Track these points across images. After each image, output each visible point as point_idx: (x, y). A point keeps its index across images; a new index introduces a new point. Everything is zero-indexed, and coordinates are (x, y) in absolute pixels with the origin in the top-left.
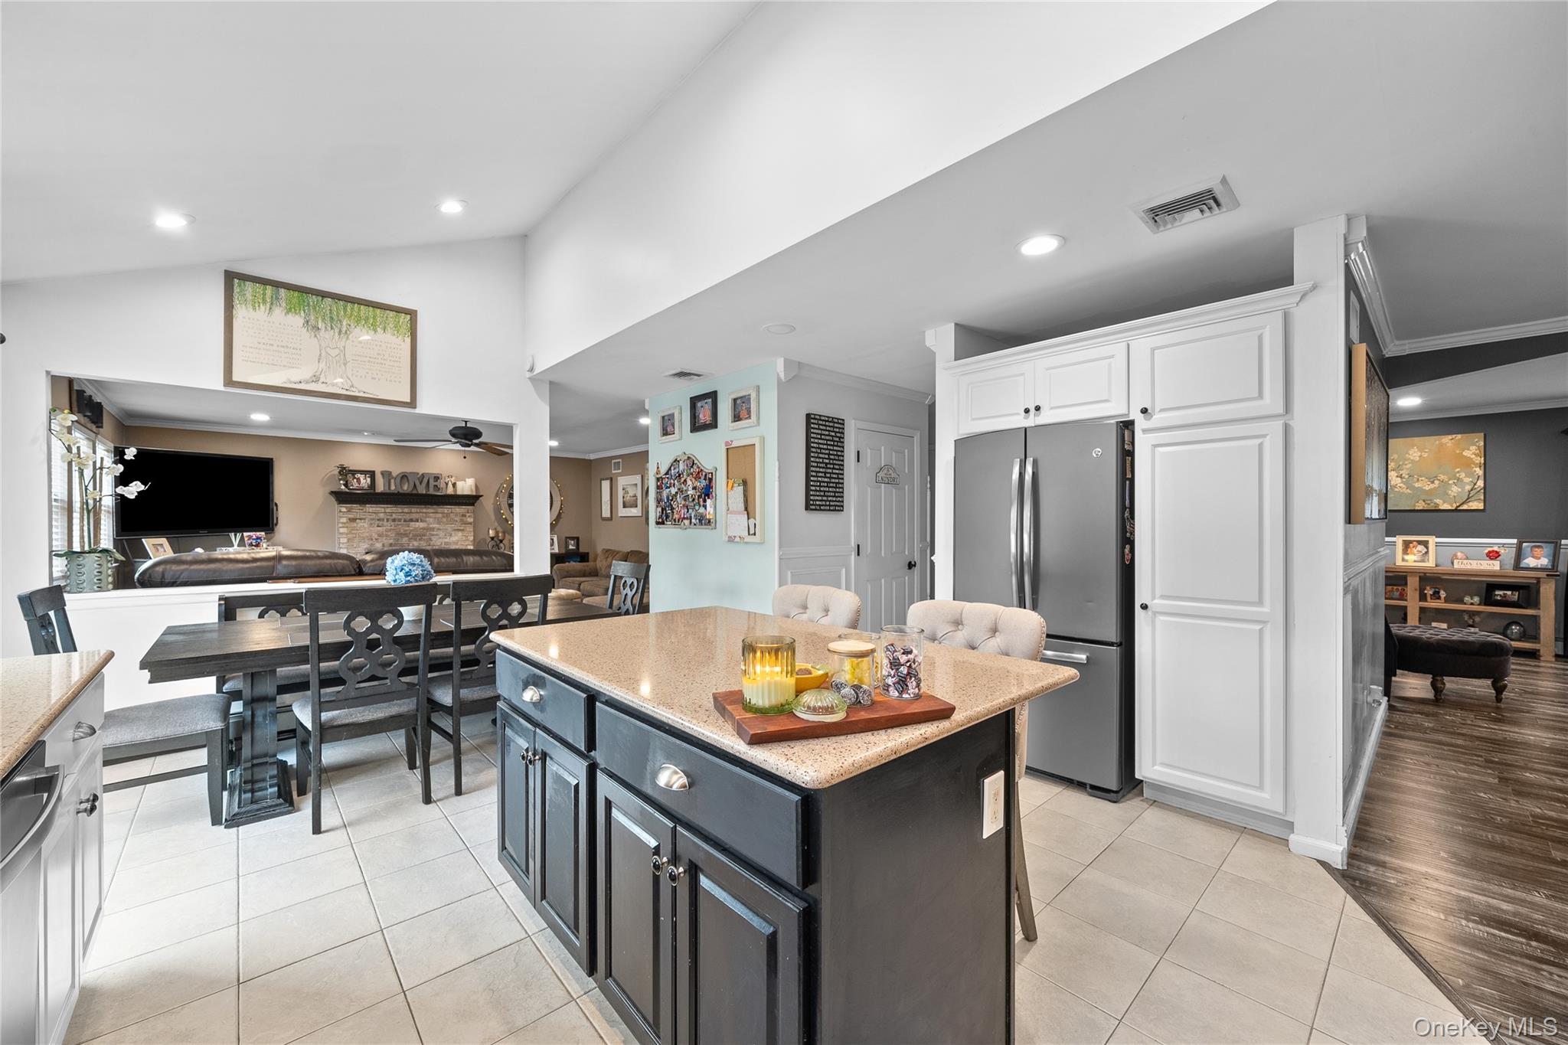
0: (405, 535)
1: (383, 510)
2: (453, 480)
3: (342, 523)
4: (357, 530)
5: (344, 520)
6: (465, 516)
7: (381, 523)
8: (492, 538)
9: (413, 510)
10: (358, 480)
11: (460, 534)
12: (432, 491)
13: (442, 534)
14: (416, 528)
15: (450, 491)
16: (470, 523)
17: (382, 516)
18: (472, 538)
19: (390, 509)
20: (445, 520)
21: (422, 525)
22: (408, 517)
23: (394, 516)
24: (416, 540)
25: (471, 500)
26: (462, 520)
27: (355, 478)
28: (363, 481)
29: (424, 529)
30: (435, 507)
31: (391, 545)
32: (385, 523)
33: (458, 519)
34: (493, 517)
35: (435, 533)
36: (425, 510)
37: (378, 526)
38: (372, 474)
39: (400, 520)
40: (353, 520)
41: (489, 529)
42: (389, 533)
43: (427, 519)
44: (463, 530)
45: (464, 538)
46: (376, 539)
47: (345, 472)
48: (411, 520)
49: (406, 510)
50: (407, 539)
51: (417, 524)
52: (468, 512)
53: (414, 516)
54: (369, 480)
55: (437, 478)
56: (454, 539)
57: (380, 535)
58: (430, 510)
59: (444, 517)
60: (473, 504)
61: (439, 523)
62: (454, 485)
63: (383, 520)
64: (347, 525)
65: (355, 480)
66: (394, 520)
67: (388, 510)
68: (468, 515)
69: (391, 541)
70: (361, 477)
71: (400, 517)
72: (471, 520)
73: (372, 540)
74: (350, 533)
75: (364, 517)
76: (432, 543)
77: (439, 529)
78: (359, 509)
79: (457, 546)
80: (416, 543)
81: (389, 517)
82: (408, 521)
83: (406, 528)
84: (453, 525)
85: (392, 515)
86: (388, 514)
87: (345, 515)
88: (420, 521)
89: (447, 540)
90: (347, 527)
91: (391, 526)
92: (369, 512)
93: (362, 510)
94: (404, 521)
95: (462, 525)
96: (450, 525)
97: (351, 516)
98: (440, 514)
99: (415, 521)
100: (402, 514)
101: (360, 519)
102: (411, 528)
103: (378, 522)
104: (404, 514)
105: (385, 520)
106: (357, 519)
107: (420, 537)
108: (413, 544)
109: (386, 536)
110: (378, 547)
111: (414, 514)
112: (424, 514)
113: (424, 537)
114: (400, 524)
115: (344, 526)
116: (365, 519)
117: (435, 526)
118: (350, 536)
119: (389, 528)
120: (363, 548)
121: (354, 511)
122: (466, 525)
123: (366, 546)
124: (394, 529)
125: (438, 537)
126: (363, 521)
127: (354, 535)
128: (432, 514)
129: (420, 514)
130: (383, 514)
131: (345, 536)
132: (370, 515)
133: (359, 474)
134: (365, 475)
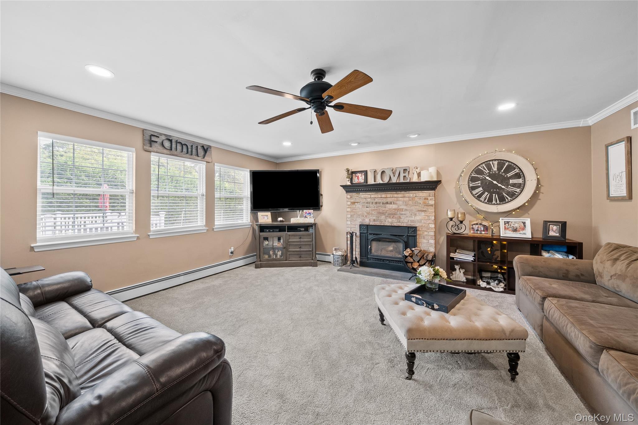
0: (383, 214)
1: (370, 196)
2: (418, 171)
3: (348, 205)
5: (349, 203)
6: (428, 199)
7: (368, 205)
8: (451, 219)
9: (388, 196)
10: (358, 178)
11: (423, 214)
12: (402, 180)
13: (408, 213)
14: (390, 209)
15: (415, 179)
16: (432, 206)
17: (369, 200)
18: (433, 218)
19: (373, 195)
20: (411, 202)
21: (394, 206)
22: (385, 201)
23: (376, 200)
24: (390, 217)
25: (432, 185)
26: (424, 203)
27: (356, 176)
28: (360, 178)
29: (395, 209)
30: (403, 192)
31: (374, 220)
32: (371, 205)
33: (421, 201)
34: (455, 200)
35: (403, 213)
36: (396, 195)
37: (367, 207)
38: (366, 173)
39: (379, 203)
40: (353, 203)
41: (448, 210)
42: (373, 212)
43: (398, 202)
44: (425, 211)
45: (427, 218)
46: (366, 216)
47: (350, 173)
48: (387, 203)
49: (383, 196)
50: (385, 216)
51: (391, 205)
52: (430, 196)
53: (389, 200)
54: (363, 176)
55: (405, 170)
56: (418, 218)
57: (368, 213)
58: (400, 195)
59: (410, 200)
60: (434, 189)
61: (406, 205)
62: (419, 175)
63: (370, 203)
64: (351, 206)
65: (356, 178)
66: (376, 203)
67: (373, 196)
68: (429, 198)
69: (374, 218)
70: (360, 175)
71: (380, 201)
72: (432, 202)
73: (363, 216)
74: (352, 211)
75: (359, 201)
76: (401, 220)
77: (407, 210)
78: (357, 196)
79: (420, 224)
80: (390, 220)
81: (373, 201)
82: (385, 204)
83: (384, 209)
84: (417, 207)
85: (375, 200)
86: (372, 199)
87: (350, 200)
88: (392, 204)
89: (413, 219)
90: (350, 208)
91: (374, 207)
92: (362, 198)
93: (358, 196)
94: (382, 204)
95: (425, 207)
96: (415, 207)
97: (352, 201)
98: (407, 198)
99: (389, 204)
100: (381, 199)
101: (357, 202)
102: (387, 209)
103: (367, 204)
104: (383, 199)
105: (371, 203)
106: (356, 203)
107: (393, 216)
108: (388, 221)
109: (372, 214)
110: (367, 222)
111: (389, 198)
112: (396, 198)
113: (395, 216)
114: (380, 206)
115: (349, 207)
116: (360, 202)
117: (403, 207)
118: (352, 213)
119: (373, 208)
120: (359, 221)
121: (354, 197)
122: (428, 207)
123: (360, 220)
124: (376, 209)
125: (405, 216)
126: (358, 204)
127: (354, 213)
128: (401, 198)
129: (393, 198)
130: (369, 199)
131: (349, 213)
132: (362, 200)
133: (358, 174)
134: (362, 174)
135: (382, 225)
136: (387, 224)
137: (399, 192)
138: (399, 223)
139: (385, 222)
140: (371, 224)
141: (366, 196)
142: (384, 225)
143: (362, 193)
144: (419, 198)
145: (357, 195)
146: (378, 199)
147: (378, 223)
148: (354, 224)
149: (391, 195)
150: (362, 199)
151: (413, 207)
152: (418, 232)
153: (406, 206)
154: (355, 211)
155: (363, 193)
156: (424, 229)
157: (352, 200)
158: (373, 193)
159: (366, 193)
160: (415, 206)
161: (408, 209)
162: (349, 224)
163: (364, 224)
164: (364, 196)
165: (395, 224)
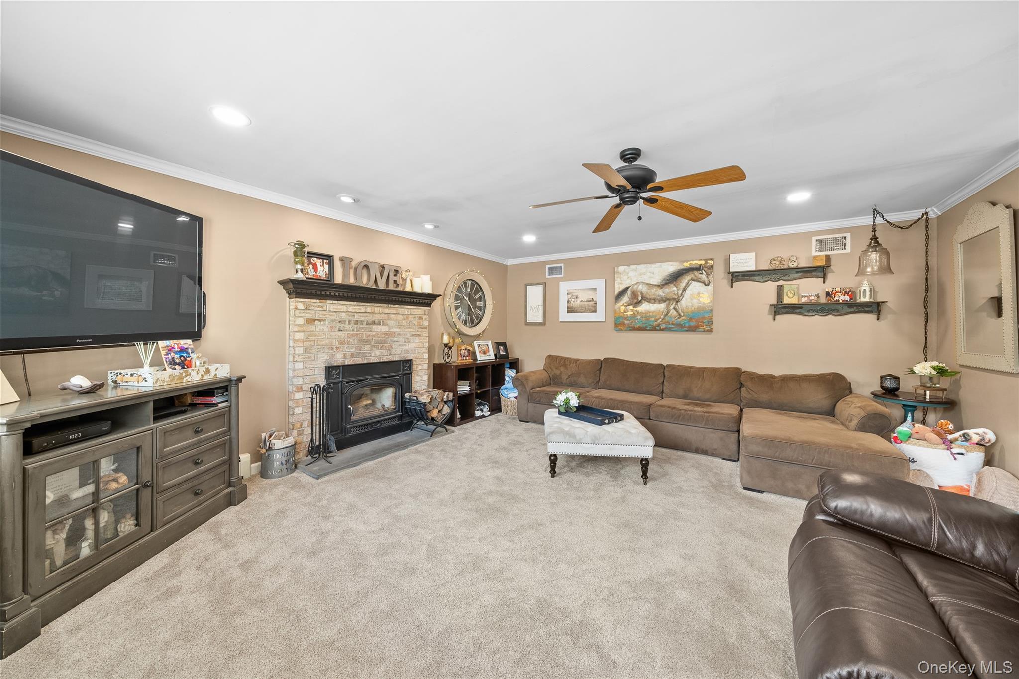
0: (367, 342)
1: (344, 309)
2: (411, 275)
3: (299, 326)
4: (315, 335)
5: (300, 321)
6: (422, 319)
7: (342, 325)
8: (447, 345)
9: (377, 310)
10: (315, 268)
11: (417, 339)
12: (391, 287)
13: (401, 339)
14: (378, 333)
15: (408, 288)
16: (426, 328)
17: (343, 316)
18: (427, 345)
19: (351, 307)
20: (404, 323)
21: (384, 329)
22: (370, 318)
23: (357, 317)
25: (427, 300)
26: (419, 324)
28: (320, 268)
29: (385, 334)
30: (397, 306)
31: (353, 355)
32: (347, 327)
33: (415, 322)
35: (395, 339)
36: (386, 311)
37: (339, 330)
38: (331, 260)
40: (311, 321)
41: (443, 334)
42: (351, 340)
43: (389, 322)
44: (419, 335)
45: (421, 345)
46: (337, 348)
47: (302, 252)
48: (374, 323)
49: (369, 310)
50: (370, 346)
51: (379, 327)
52: (425, 315)
53: (377, 318)
54: (327, 267)
55: (396, 272)
56: (412, 346)
57: (342, 343)
60: (429, 305)
62: (412, 281)
63: (345, 321)
64: (304, 328)
65: (311, 266)
66: (356, 322)
67: (351, 309)
68: (424, 317)
70: (318, 262)
72: (427, 324)
73: (332, 348)
74: (307, 339)
75: (324, 317)
76: (393, 351)
78: (319, 307)
79: (415, 355)
80: (378, 353)
81: (351, 318)
82: (370, 324)
83: (369, 333)
84: (412, 330)
85: (354, 316)
86: (350, 314)
87: (303, 315)
88: (381, 324)
89: (405, 348)
90: (304, 331)
91: (353, 330)
92: (330, 311)
93: (322, 307)
94: (367, 325)
95: (419, 330)
96: (409, 330)
97: (309, 316)
98: (401, 316)
99: (377, 325)
100: (365, 315)
101: (319, 320)
102: (374, 333)
103: (339, 325)
104: (367, 315)
105: (347, 322)
106: (316, 321)
107: (381, 345)
108: (375, 354)
109: (348, 343)
110: (339, 359)
111: (376, 315)
112: (386, 316)
113: (385, 345)
114: (363, 328)
115: (300, 329)
116: (325, 320)
117: (396, 330)
118: (308, 344)
119: (351, 332)
120: (322, 360)
121: (313, 308)
122: (422, 330)
123: (326, 357)
124: (357, 335)
125: (398, 344)
126: (322, 323)
127: (312, 343)
128: (393, 316)
129: (383, 315)
130: (344, 314)
131: (301, 344)
132: (331, 315)
133: (315, 259)
134: (323, 261)
135: (365, 362)
136: (374, 360)
137: (392, 306)
138: (390, 356)
139: (371, 356)
140: (346, 363)
141: (339, 307)
142: (369, 362)
143: (331, 302)
144: (413, 316)
145: (321, 305)
146: (360, 315)
147: (359, 360)
148: (311, 366)
149: (381, 310)
150: (331, 313)
151: (407, 330)
152: (414, 367)
153: (400, 328)
154: (314, 338)
155: (334, 302)
156: (418, 362)
157: (307, 315)
158: (352, 303)
159: (340, 302)
160: (409, 328)
161: (401, 333)
162: (299, 369)
163: (335, 364)
164: (335, 307)
165: (385, 359)
